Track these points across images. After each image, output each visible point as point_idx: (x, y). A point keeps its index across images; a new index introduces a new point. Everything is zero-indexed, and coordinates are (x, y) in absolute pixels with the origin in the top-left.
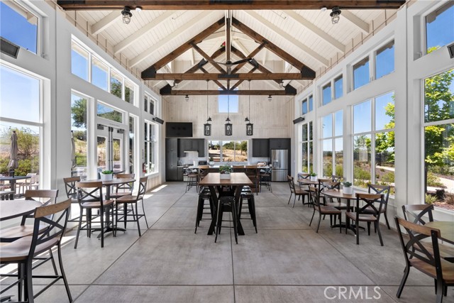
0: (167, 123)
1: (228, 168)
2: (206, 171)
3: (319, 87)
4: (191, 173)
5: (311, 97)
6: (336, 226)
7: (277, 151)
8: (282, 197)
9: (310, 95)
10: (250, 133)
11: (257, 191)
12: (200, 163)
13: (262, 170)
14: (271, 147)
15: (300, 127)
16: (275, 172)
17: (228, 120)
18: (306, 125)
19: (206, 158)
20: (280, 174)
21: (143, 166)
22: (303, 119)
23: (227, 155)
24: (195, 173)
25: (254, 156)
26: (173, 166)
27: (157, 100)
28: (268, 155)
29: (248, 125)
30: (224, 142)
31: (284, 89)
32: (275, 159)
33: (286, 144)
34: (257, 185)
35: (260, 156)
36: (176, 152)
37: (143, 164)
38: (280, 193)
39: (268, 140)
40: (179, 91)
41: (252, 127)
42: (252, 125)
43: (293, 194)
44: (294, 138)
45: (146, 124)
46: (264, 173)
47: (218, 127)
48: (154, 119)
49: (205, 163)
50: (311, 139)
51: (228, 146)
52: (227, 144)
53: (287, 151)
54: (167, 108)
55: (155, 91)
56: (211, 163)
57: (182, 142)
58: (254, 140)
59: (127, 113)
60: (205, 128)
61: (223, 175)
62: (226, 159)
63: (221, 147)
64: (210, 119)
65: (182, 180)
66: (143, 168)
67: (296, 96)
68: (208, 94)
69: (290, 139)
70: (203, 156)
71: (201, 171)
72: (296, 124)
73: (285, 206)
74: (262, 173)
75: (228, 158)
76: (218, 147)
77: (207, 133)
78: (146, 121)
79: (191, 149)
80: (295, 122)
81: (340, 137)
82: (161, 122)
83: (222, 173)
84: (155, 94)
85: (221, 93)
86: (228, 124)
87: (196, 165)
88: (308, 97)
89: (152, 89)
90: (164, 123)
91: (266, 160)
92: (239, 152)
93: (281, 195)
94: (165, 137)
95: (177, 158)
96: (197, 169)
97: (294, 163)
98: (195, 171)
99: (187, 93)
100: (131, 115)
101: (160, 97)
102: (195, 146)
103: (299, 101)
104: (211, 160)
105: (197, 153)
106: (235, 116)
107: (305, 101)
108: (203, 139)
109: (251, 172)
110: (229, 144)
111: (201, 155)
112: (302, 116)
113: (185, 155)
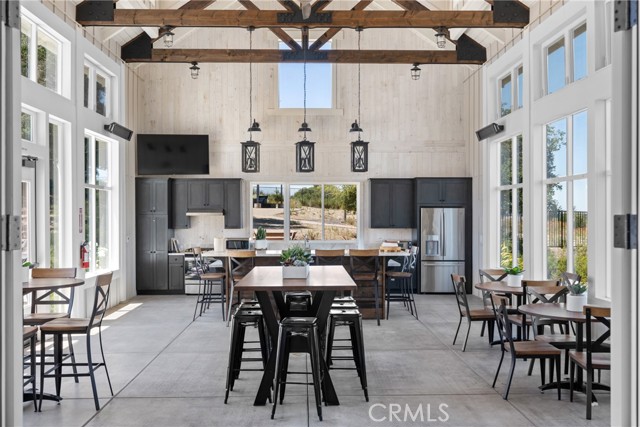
0: (140, 137)
1: (301, 254)
2: (246, 264)
3: (537, 46)
4: (208, 270)
5: (520, 70)
6: (552, 386)
7: (438, 212)
8: (442, 330)
9: (517, 65)
10: (360, 165)
11: (380, 316)
12: (230, 244)
13: (391, 263)
14: (419, 201)
15: (493, 148)
16: (431, 269)
17: (305, 128)
18: (510, 142)
19: (248, 232)
20: (445, 274)
21: (83, 250)
22: (502, 128)
23: (304, 223)
24: (219, 270)
25: (374, 225)
26: (156, 252)
27: (115, 75)
28: (413, 223)
29: (355, 144)
30: (295, 188)
31: (452, 47)
32: (431, 233)
33: (460, 192)
34: (378, 301)
35: (390, 224)
36: (164, 215)
37: (82, 247)
38: (439, 321)
39: (413, 183)
40: (174, 52)
41: (366, 150)
42: (365, 145)
43: (465, 319)
44: (480, 176)
45: (86, 141)
46: (398, 269)
47: (277, 148)
48: (106, 127)
49: (244, 244)
50: (520, 180)
51: (307, 197)
52: (303, 192)
53: (463, 210)
54: (139, 95)
55: (109, 53)
56: (260, 244)
57: (180, 189)
58: (375, 183)
59: (43, 113)
60: (244, 152)
61: (290, 268)
62: (300, 233)
63: (286, 202)
64: (255, 127)
65: (180, 291)
66: (82, 257)
67: (485, 67)
68: (251, 61)
69: (469, 181)
70: (238, 226)
71: (234, 265)
72: (484, 141)
73: (445, 348)
74: (392, 268)
75: (305, 231)
76: (279, 198)
77: (251, 164)
78: (88, 132)
79: (206, 208)
80: (482, 135)
81: (583, 176)
82: (126, 134)
83: (287, 264)
84: (111, 61)
85: (285, 57)
86: (304, 143)
87: (220, 249)
88: (512, 71)
89: (102, 47)
90: (133, 138)
91: (407, 235)
92: (339, 214)
93: (441, 325)
94: (133, 175)
95: (167, 231)
96: (223, 259)
97: (480, 245)
98: (219, 264)
99: (195, 58)
100: (54, 119)
101: (122, 66)
102: (215, 198)
103: (493, 79)
104: (260, 236)
105: (220, 218)
106: (323, 117)
107: (506, 80)
108: (238, 181)
109: (363, 265)
110: (310, 191)
111: (233, 222)
112: (499, 122)
113: (188, 223)
